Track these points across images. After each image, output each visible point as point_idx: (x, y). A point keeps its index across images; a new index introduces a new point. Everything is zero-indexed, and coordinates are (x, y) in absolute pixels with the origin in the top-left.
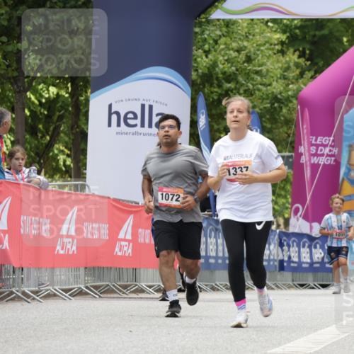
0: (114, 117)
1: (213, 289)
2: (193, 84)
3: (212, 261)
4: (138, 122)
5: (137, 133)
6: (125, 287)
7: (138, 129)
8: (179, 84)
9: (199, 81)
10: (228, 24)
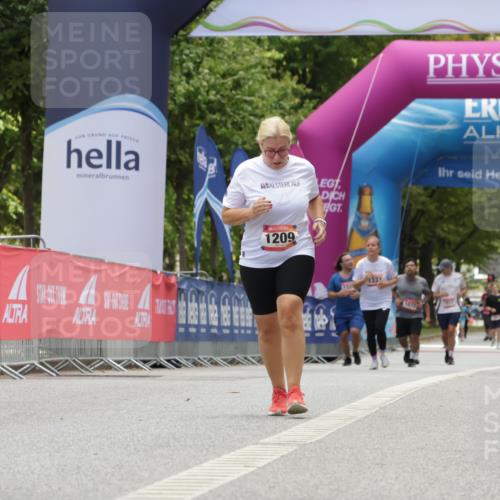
0: (74, 156)
1: (196, 364)
2: (169, 115)
3: (193, 330)
4: (103, 161)
5: (102, 176)
6: (88, 363)
7: (104, 170)
8: (153, 116)
9: (176, 112)
10: (211, 41)
